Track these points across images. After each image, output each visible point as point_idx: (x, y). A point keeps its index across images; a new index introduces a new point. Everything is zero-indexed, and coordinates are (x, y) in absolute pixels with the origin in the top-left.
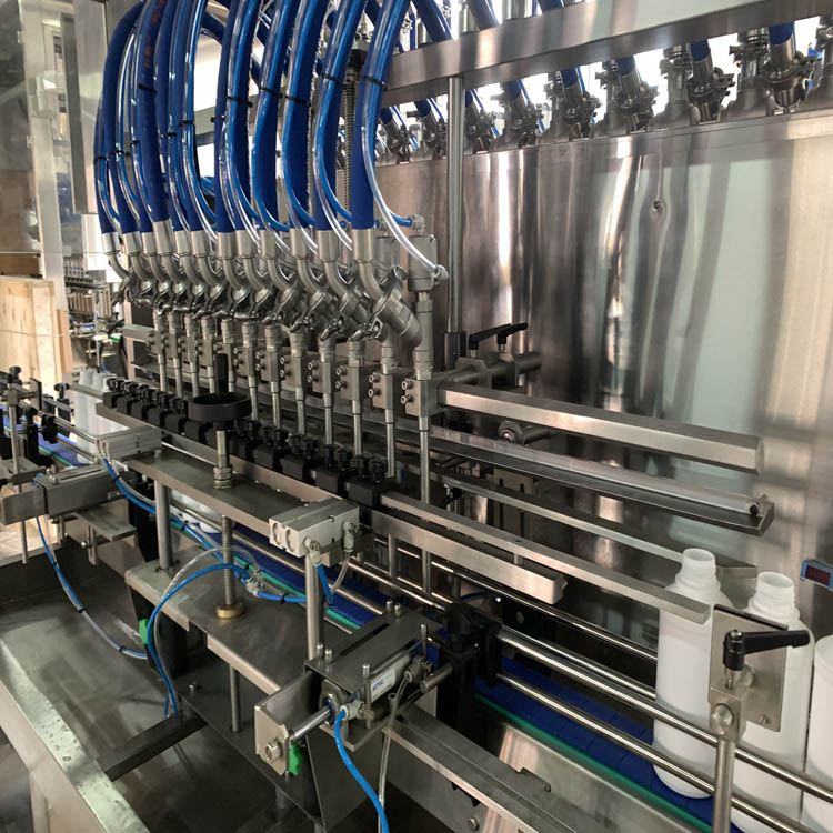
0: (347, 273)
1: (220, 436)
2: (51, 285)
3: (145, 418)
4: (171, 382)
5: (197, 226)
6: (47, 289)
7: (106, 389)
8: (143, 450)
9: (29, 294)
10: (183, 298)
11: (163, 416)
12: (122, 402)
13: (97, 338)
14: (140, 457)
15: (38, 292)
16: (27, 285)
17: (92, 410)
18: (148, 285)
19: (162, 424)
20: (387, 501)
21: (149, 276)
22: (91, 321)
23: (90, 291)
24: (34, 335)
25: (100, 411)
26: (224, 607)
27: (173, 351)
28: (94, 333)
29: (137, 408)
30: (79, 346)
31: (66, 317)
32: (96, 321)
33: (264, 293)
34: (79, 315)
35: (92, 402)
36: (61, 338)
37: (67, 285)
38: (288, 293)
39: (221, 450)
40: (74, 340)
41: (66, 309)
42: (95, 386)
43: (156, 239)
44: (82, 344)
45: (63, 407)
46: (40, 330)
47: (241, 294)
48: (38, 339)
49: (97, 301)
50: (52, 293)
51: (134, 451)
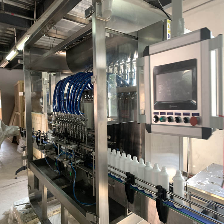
1: (65, 138)
2: (45, 115)
3: (57, 136)
4: (61, 132)
5: (64, 112)
6: (44, 116)
7: (53, 133)
8: (57, 140)
9: (41, 117)
10: (62, 121)
11: (59, 136)
12: (55, 134)
13: (52, 124)
14: (56, 141)
15: (43, 116)
16: (41, 115)
17: (51, 136)
18: (59, 119)
19: (59, 137)
20: (81, 144)
21: (59, 117)
22: (51, 121)
23: (52, 115)
24: (41, 124)
25: (52, 136)
26: (65, 159)
27: (62, 127)
28: (52, 123)
29: (56, 135)
30: (49, 126)
31: (47, 120)
32: (52, 121)
33: (71, 121)
34: (49, 120)
35: (51, 134)
36: (46, 125)
37: (48, 114)
38: (73, 121)
39: (65, 139)
40: (48, 125)
41: (47, 119)
42: (52, 132)
43: (59, 113)
44: (50, 126)
45: (47, 136)
46: (43, 123)
47: (68, 121)
48: (42, 125)
49: (53, 117)
50: (45, 116)
51: (56, 140)
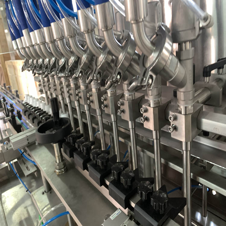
0: (121, 37)
47: (62, 61)
